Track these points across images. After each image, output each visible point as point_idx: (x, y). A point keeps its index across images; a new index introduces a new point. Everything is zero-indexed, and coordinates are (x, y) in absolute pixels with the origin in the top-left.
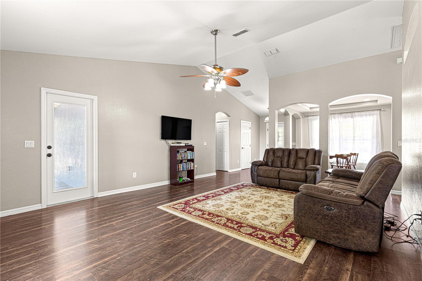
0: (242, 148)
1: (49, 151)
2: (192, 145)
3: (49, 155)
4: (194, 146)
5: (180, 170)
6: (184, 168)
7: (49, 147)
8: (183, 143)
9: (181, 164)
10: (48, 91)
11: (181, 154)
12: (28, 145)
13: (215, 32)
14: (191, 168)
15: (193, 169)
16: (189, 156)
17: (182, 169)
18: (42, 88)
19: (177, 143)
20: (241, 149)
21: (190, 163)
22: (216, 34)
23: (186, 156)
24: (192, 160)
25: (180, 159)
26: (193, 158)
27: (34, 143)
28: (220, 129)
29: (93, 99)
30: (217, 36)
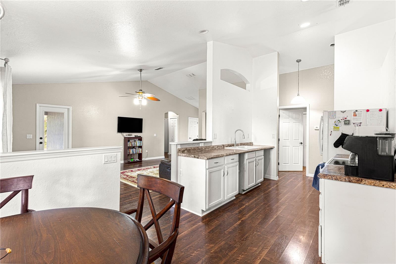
0: (190, 138)
1: (41, 141)
2: (141, 136)
3: (41, 143)
4: (142, 137)
5: (130, 153)
6: (134, 152)
7: (41, 138)
8: (134, 135)
9: (131, 150)
10: (40, 105)
11: (131, 143)
12: (28, 137)
13: (141, 70)
14: (139, 152)
15: (141, 153)
16: (138, 144)
17: (132, 152)
18: (37, 104)
19: (129, 135)
20: (188, 139)
21: (139, 149)
22: (141, 71)
23: (135, 144)
24: (140, 147)
25: (131, 146)
26: (141, 145)
27: (32, 136)
28: (172, 124)
29: (69, 109)
30: (141, 72)
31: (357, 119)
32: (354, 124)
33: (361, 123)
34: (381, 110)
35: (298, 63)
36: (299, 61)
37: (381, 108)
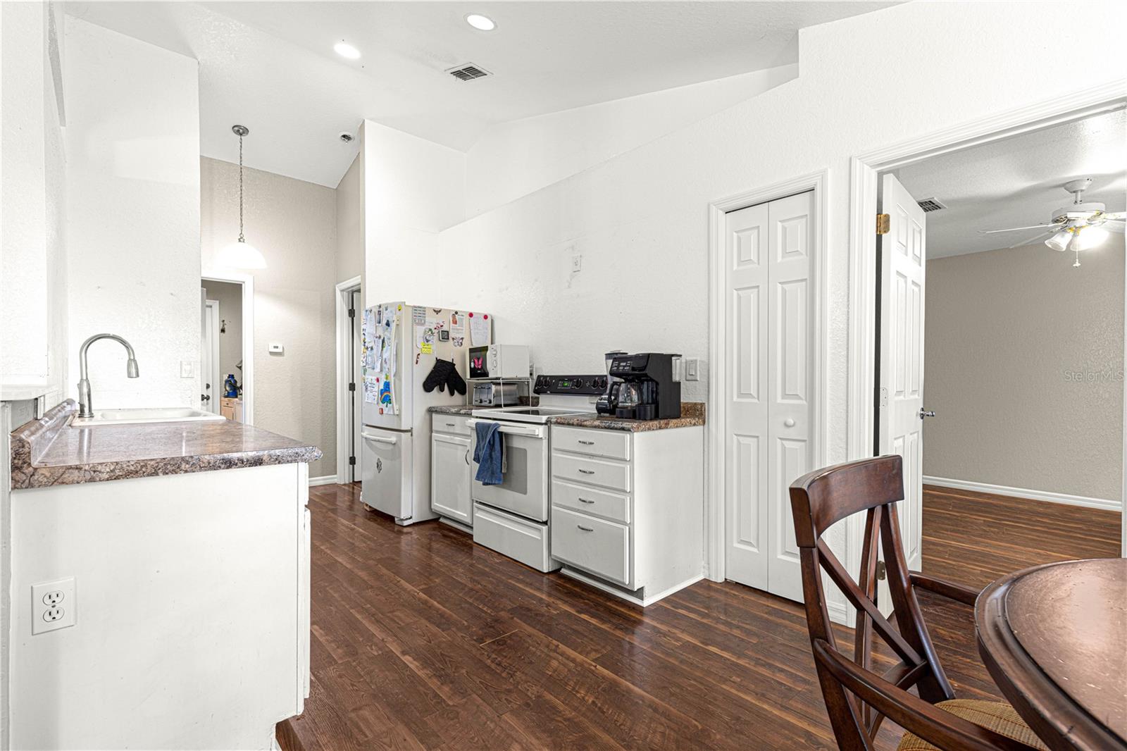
31: (458, 330)
32: (453, 339)
33: (462, 339)
34: (486, 317)
35: (239, 137)
36: (241, 131)
37: (486, 313)
